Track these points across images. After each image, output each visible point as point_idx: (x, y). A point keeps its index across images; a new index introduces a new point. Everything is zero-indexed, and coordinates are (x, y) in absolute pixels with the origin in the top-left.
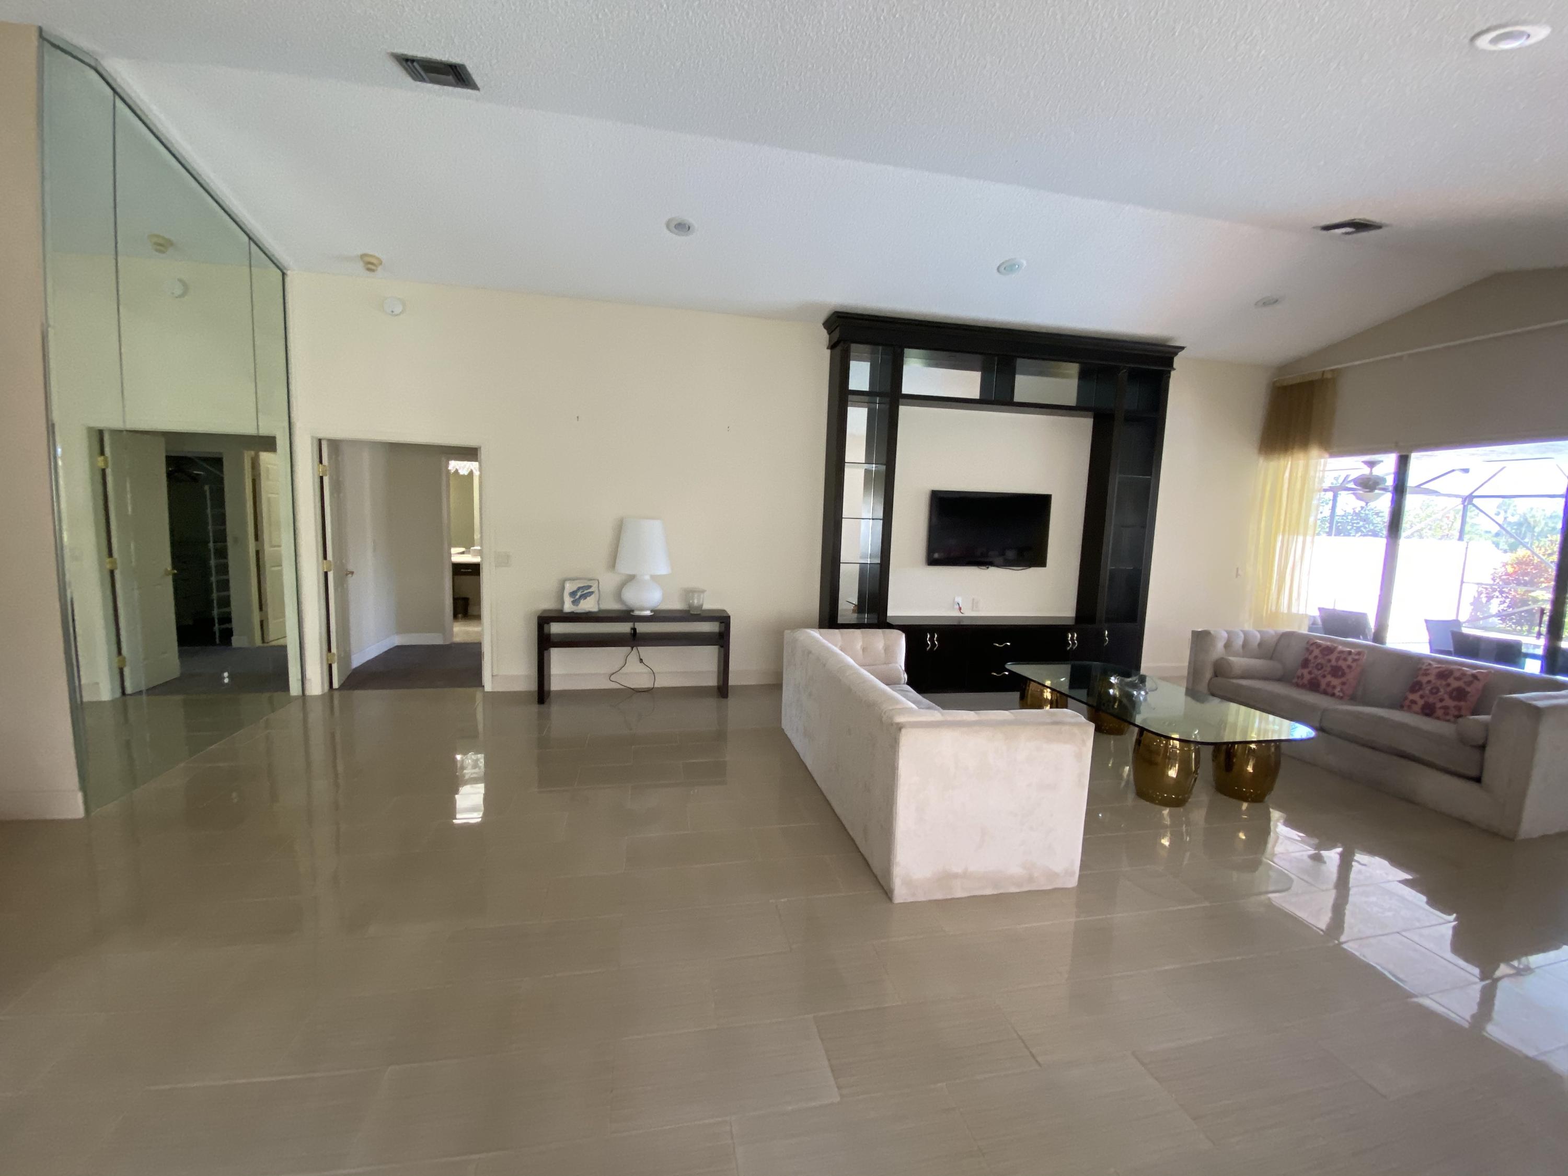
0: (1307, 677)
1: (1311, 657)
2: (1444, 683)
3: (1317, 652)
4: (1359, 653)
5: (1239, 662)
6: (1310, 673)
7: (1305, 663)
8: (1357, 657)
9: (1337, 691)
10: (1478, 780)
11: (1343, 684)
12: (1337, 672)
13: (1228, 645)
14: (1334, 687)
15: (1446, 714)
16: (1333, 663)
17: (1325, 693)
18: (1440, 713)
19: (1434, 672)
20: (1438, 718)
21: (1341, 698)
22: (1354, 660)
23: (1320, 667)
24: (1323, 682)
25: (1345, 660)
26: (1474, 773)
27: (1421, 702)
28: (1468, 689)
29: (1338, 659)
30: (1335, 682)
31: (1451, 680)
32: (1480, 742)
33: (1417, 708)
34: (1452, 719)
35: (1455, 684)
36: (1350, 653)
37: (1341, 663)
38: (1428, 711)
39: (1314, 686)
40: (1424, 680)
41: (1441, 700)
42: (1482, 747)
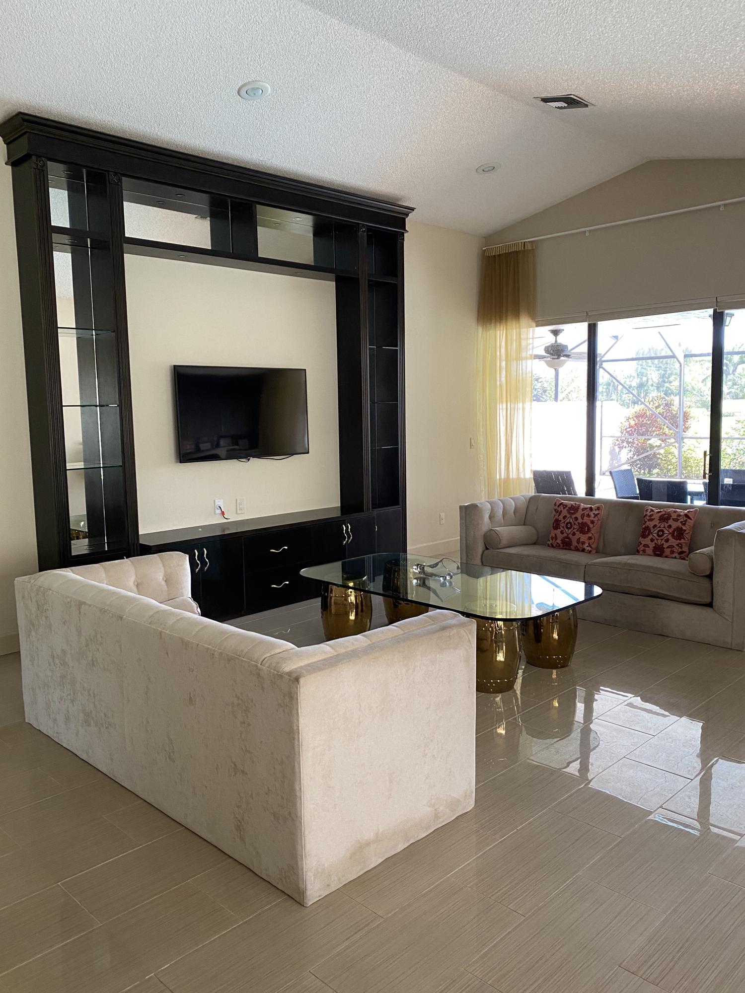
0: (560, 537)
1: (561, 518)
2: (666, 525)
3: (565, 512)
4: (598, 508)
5: (506, 532)
6: (562, 533)
7: (556, 525)
8: (597, 512)
9: (585, 546)
10: (710, 605)
11: (590, 538)
12: (584, 528)
13: (491, 517)
14: (583, 543)
15: (673, 552)
16: (580, 521)
17: (577, 549)
18: (667, 552)
19: (656, 517)
20: (666, 557)
21: (590, 552)
22: (596, 515)
23: (569, 526)
24: (574, 539)
25: (588, 516)
26: (707, 600)
27: (652, 545)
28: (684, 528)
29: (583, 516)
30: (584, 538)
31: (671, 522)
32: (708, 573)
33: (649, 551)
34: (678, 556)
35: (675, 525)
36: (591, 509)
37: (586, 519)
38: (659, 552)
39: (566, 545)
40: (651, 524)
41: (667, 541)
42: (710, 577)
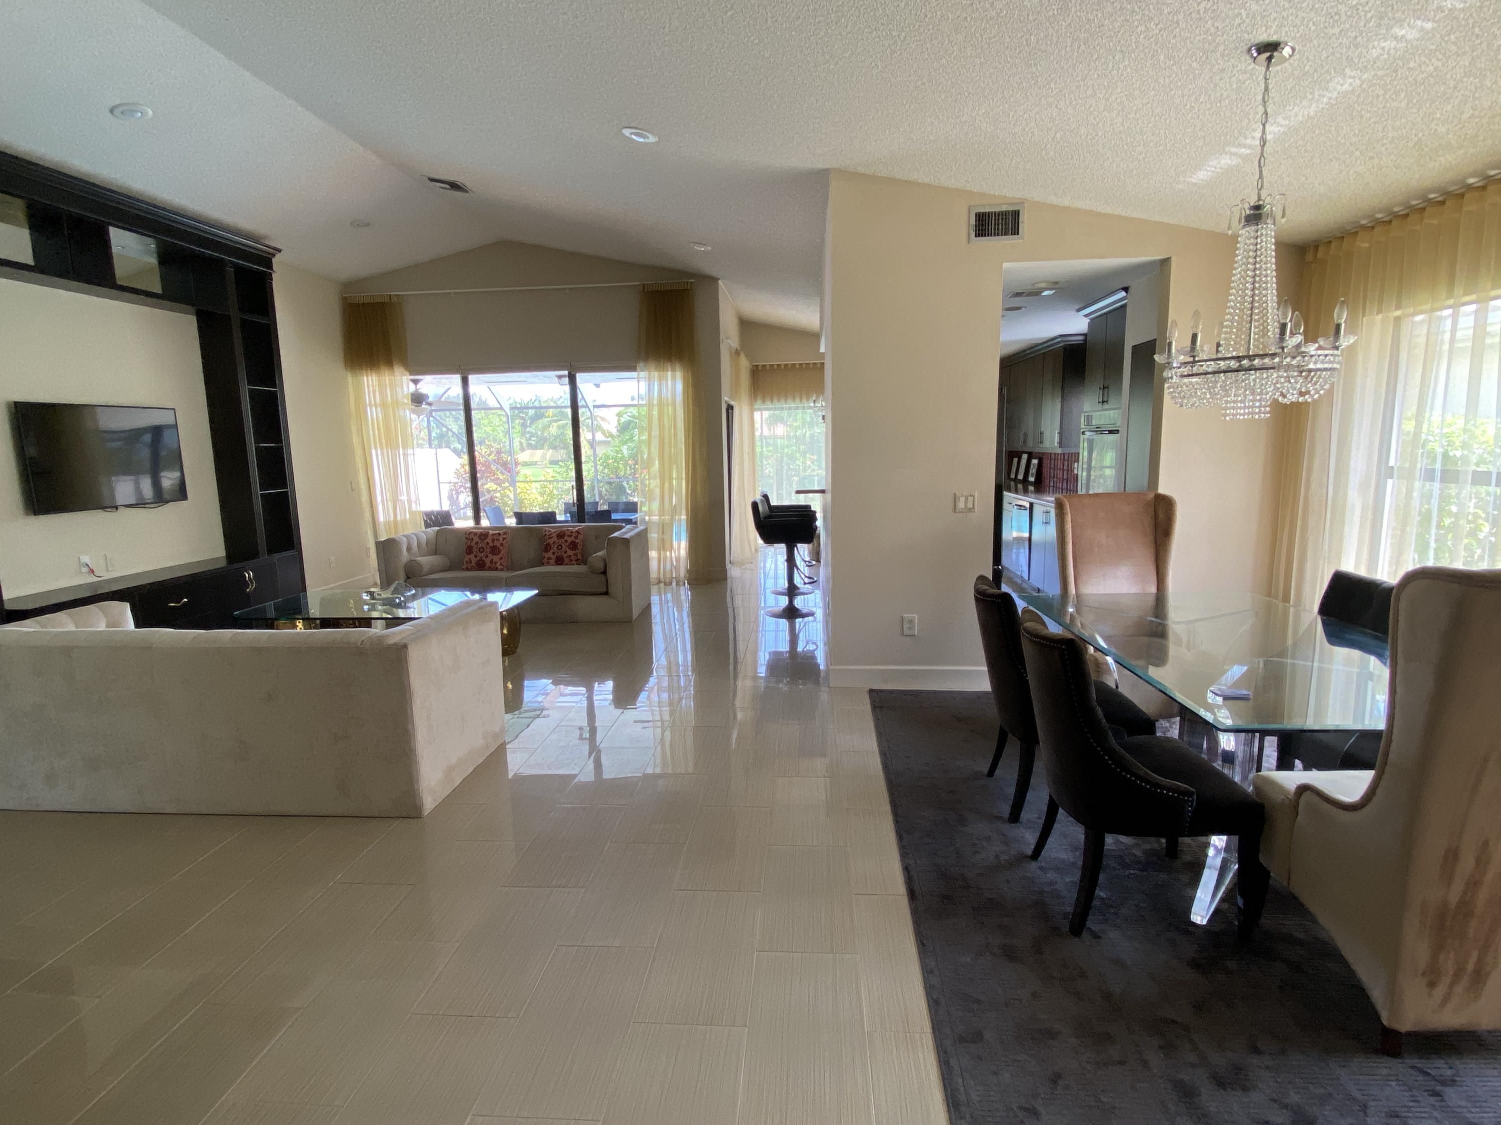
0: (474, 560)
1: (473, 544)
2: (563, 540)
3: (476, 539)
4: (505, 533)
5: (425, 561)
6: (476, 556)
7: (469, 550)
8: (505, 536)
9: (498, 565)
10: (606, 593)
11: (501, 558)
12: (495, 550)
13: (409, 549)
14: (496, 563)
15: (571, 560)
16: (491, 544)
17: (490, 569)
18: (566, 560)
19: (554, 535)
20: (567, 565)
21: (502, 570)
22: (504, 539)
23: (481, 550)
24: (487, 561)
25: (498, 540)
26: (604, 590)
27: (554, 557)
28: (577, 541)
29: (493, 541)
30: (496, 558)
31: (566, 538)
32: (603, 570)
33: (552, 561)
34: (575, 562)
35: (570, 540)
36: (499, 534)
37: (496, 543)
38: (560, 561)
39: (481, 566)
40: (551, 541)
41: (565, 552)
42: (604, 572)
